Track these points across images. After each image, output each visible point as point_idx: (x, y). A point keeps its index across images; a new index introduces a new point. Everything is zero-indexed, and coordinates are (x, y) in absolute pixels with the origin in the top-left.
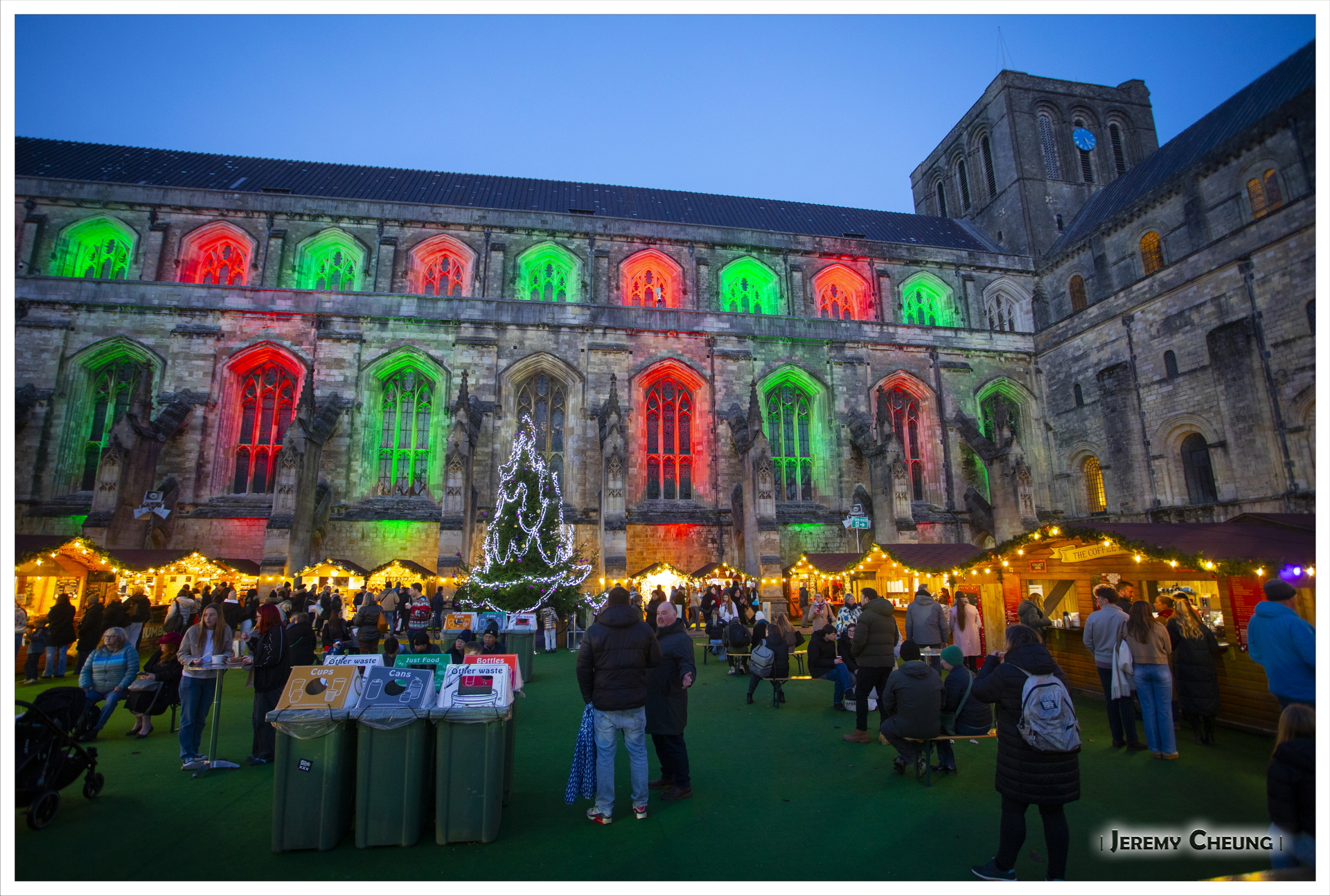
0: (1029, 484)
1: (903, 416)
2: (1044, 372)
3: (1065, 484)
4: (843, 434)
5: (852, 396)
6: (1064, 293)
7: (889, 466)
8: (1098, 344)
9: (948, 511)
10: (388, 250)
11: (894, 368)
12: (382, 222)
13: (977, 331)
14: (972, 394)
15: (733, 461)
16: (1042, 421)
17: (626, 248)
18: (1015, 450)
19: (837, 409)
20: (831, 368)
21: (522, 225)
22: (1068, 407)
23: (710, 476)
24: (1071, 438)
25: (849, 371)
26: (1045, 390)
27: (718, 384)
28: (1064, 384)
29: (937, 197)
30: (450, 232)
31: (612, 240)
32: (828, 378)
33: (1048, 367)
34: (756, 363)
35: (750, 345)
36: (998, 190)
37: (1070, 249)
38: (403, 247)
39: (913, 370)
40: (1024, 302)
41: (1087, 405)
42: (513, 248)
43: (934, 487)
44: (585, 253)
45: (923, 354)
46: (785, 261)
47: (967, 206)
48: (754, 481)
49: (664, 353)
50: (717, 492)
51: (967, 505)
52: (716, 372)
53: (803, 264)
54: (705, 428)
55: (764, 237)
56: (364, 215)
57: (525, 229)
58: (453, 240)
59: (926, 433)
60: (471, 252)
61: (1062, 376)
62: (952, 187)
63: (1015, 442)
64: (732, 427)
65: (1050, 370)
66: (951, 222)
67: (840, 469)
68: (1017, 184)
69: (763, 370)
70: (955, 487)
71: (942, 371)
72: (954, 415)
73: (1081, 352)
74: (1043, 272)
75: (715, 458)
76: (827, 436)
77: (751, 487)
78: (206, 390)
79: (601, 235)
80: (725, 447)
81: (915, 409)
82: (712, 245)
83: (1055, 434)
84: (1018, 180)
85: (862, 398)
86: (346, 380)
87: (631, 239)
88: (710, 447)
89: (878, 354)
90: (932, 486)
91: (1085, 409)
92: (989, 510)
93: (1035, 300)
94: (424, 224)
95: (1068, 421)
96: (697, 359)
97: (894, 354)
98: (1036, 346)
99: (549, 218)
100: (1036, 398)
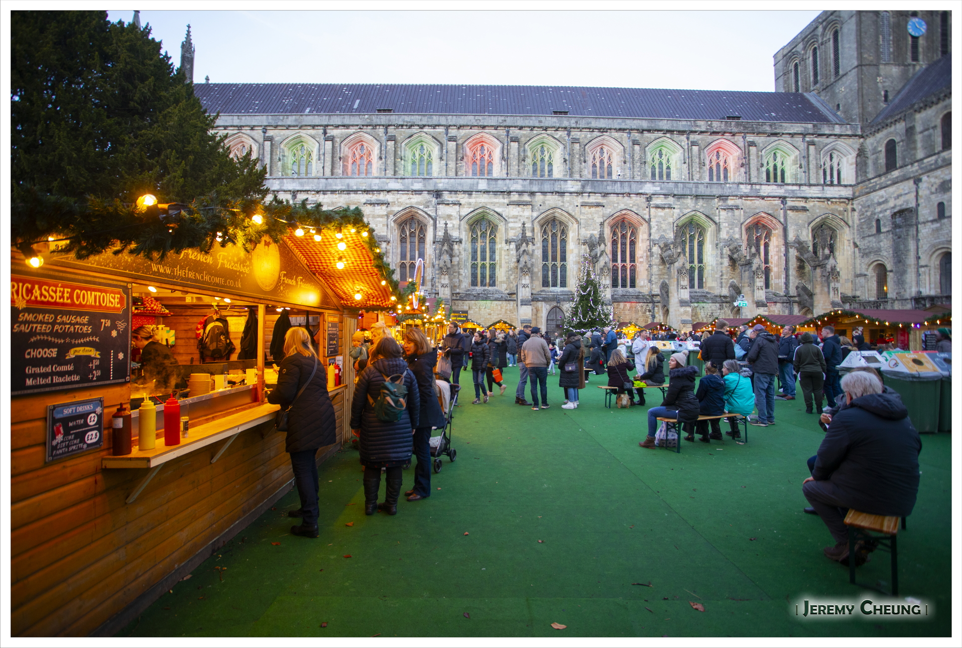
0: (838, 281)
1: (761, 239)
2: (857, 210)
3: (862, 279)
4: (724, 251)
5: (731, 229)
6: (881, 151)
7: (753, 271)
8: (895, 195)
9: (785, 296)
10: (452, 145)
11: (758, 211)
12: (448, 127)
13: (814, 185)
14: (806, 225)
15: (661, 267)
16: (852, 241)
17: (589, 136)
18: (831, 262)
19: (721, 237)
20: (719, 212)
21: (527, 124)
22: (870, 233)
23: (648, 276)
24: (870, 252)
25: (730, 214)
26: (857, 222)
27: (653, 224)
28: (869, 219)
29: (793, 73)
30: (486, 131)
31: (581, 131)
32: (716, 219)
33: (860, 207)
34: (675, 210)
35: (671, 200)
36: (841, 72)
37: (889, 121)
38: (460, 142)
39: (770, 212)
40: (850, 157)
41: (884, 233)
42: (523, 140)
43: (778, 282)
44: (564, 140)
45: (777, 202)
46: (688, 139)
47: (816, 82)
48: (678, 280)
49: (622, 206)
50: (652, 284)
51: (798, 292)
52: (652, 217)
53: (698, 140)
54: (645, 249)
55: (675, 123)
56: (437, 123)
57: (529, 127)
58: (488, 136)
59: (775, 250)
60: (498, 142)
61: (869, 214)
62: (806, 67)
63: (831, 257)
64: (662, 249)
65: (861, 210)
66: (802, 96)
67: (721, 272)
68: (856, 70)
69: (679, 215)
70: (791, 281)
71: (789, 212)
72: (794, 239)
73: (884, 199)
74: (867, 136)
75: (650, 266)
76: (714, 252)
77: (676, 283)
78: (385, 234)
79: (574, 128)
80: (656, 260)
81: (768, 236)
82: (642, 131)
83: (860, 249)
84: (857, 67)
85: (737, 230)
86: (453, 226)
87: (592, 130)
88: (647, 259)
89: (749, 202)
90: (777, 281)
91: (881, 235)
92: (811, 295)
93: (858, 155)
94: (472, 127)
95: (869, 242)
96: (641, 209)
97: (758, 203)
98: (854, 193)
99: (543, 119)
100: (849, 227)
